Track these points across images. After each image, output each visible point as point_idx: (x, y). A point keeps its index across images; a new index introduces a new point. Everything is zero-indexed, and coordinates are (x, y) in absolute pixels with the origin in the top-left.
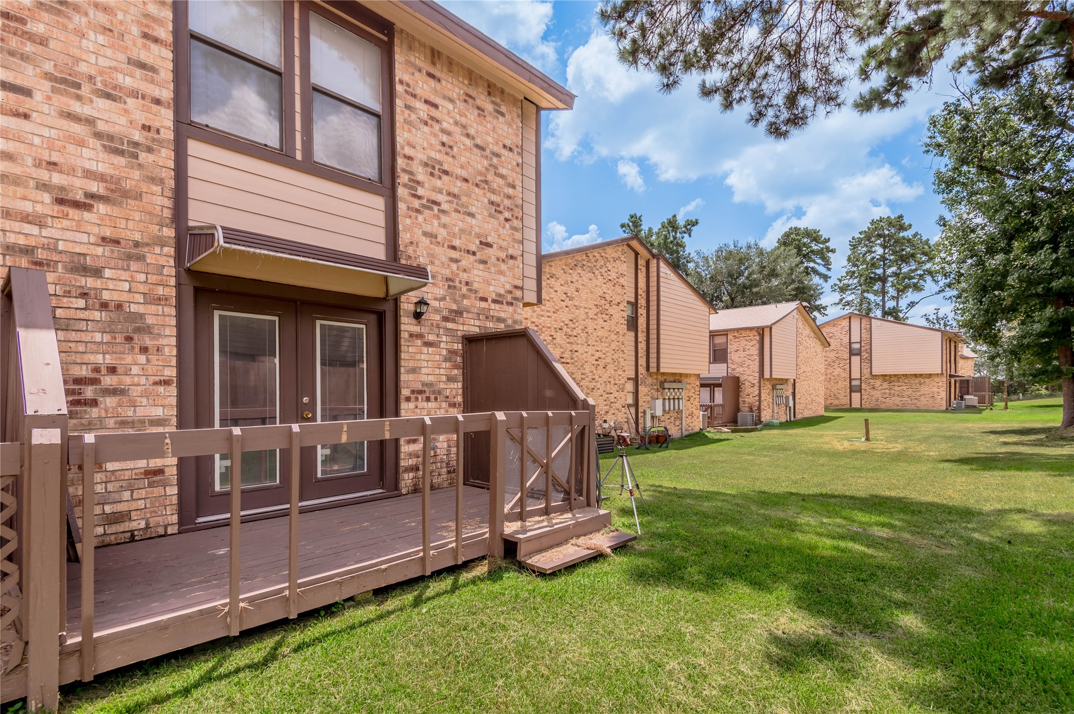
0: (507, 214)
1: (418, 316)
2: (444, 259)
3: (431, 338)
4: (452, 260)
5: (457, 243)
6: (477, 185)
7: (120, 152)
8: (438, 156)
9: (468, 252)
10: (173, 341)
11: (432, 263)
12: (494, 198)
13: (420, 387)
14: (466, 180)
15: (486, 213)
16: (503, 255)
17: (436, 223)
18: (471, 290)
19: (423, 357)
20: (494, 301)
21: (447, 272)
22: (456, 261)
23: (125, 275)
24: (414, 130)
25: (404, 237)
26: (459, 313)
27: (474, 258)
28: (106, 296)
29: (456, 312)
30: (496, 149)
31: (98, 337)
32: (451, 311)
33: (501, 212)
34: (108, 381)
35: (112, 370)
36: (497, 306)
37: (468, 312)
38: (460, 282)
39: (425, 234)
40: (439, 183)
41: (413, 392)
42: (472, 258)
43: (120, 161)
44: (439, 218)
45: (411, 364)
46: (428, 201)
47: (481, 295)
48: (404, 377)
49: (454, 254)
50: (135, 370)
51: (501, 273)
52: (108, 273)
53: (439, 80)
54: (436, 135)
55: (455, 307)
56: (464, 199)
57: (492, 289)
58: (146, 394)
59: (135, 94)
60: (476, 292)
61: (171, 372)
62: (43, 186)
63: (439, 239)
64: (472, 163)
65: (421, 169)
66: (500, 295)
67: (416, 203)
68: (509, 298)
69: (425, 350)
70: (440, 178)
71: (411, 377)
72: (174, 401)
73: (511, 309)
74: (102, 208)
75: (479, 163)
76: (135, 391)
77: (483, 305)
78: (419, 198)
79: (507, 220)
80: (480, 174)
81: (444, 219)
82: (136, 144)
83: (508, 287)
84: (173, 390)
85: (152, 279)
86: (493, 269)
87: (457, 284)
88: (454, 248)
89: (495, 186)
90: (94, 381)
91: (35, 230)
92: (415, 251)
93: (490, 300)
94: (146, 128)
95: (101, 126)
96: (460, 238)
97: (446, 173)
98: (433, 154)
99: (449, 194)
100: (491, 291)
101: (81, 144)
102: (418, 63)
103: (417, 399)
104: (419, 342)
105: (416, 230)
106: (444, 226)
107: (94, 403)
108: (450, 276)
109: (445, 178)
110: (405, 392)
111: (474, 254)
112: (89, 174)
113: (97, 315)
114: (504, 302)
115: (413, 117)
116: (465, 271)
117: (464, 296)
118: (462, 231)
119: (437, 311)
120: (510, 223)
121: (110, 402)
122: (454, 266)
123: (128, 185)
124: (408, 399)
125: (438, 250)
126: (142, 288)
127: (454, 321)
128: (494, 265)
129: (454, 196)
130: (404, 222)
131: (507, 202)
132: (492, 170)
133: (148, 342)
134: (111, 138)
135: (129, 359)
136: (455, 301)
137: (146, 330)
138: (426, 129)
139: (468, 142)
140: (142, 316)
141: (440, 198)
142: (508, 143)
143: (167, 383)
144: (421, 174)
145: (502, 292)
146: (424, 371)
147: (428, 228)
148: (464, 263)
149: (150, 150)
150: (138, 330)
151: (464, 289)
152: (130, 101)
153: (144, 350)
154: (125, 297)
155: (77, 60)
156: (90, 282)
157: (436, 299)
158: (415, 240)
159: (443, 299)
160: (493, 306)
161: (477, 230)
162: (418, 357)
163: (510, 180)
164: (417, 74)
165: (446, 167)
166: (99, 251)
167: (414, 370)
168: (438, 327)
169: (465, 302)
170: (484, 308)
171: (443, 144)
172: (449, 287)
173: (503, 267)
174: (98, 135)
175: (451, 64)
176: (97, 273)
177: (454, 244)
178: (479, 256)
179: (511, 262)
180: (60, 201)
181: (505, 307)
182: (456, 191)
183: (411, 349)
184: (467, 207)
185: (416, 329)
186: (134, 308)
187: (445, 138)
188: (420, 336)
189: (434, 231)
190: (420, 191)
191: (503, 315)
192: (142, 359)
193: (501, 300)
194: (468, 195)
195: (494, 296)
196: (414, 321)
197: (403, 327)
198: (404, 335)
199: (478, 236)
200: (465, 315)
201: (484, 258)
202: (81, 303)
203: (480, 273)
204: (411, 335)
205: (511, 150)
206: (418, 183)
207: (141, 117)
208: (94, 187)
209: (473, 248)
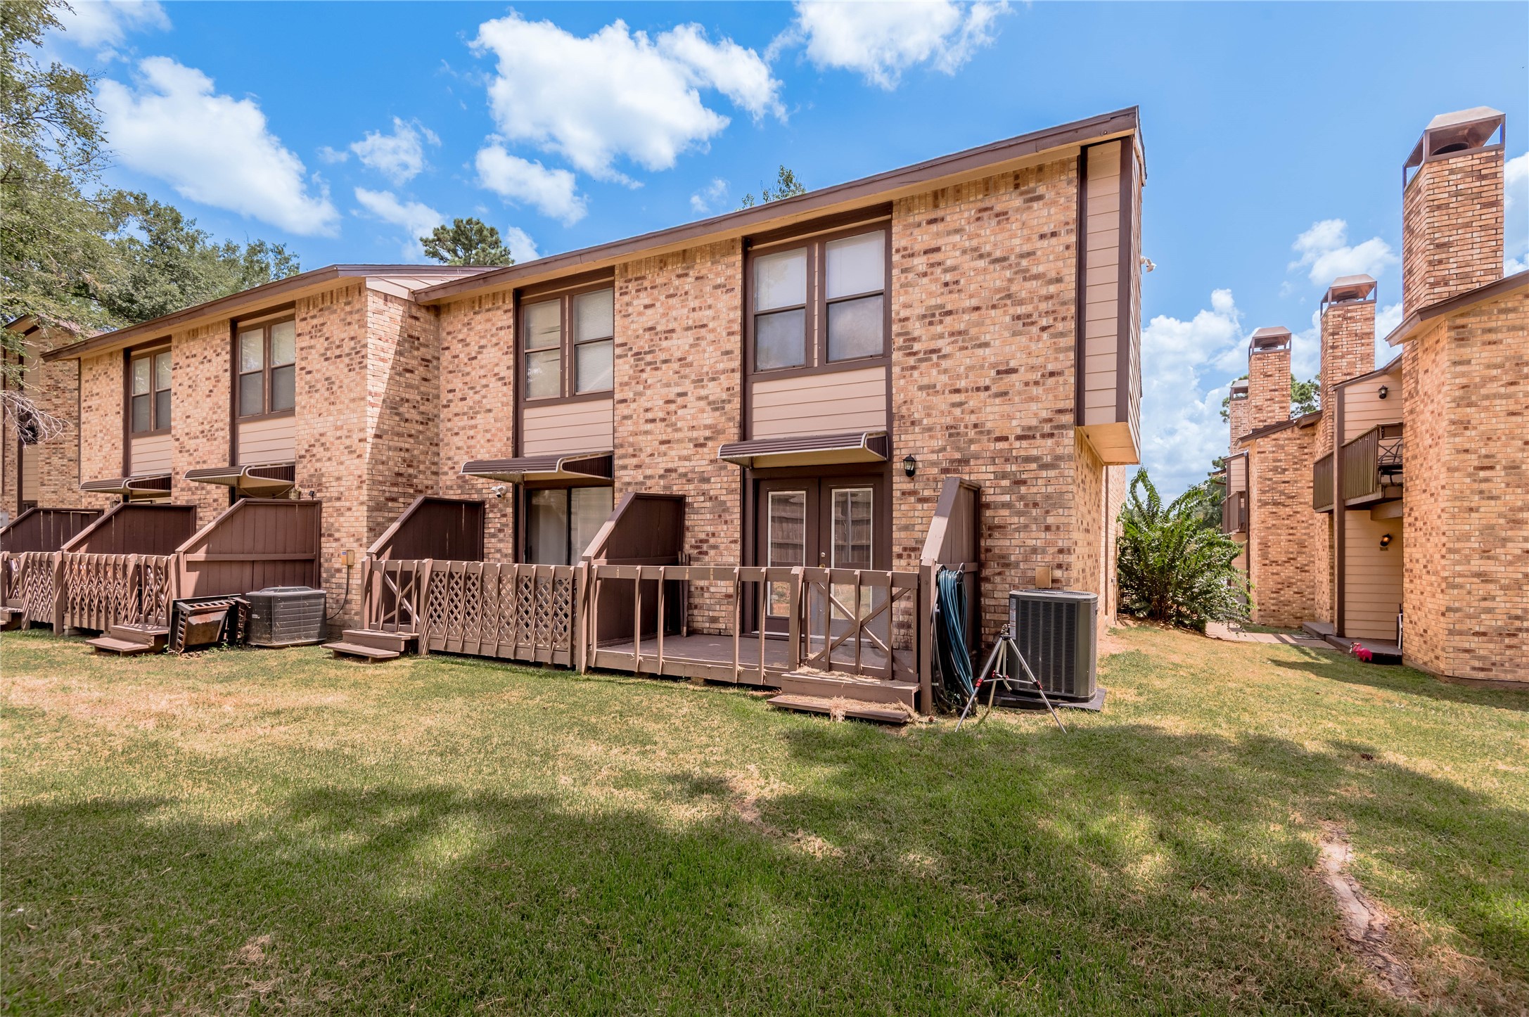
0: (1044, 322)
1: (910, 474)
2: (944, 407)
3: (927, 493)
4: (954, 405)
5: (962, 384)
6: (994, 307)
7: (716, 409)
8: (939, 301)
9: (978, 389)
10: (738, 516)
11: (929, 415)
12: (1020, 310)
13: (914, 545)
14: (977, 309)
15: (1006, 334)
16: (1037, 376)
17: (934, 372)
18: (981, 432)
19: (917, 514)
20: (1019, 438)
21: (949, 420)
22: (960, 404)
23: (718, 479)
24: (910, 289)
25: (898, 398)
26: (965, 461)
27: (987, 393)
28: (712, 493)
29: (959, 461)
30: (1027, 248)
31: (708, 516)
32: (952, 461)
33: (1033, 323)
34: (712, 541)
35: (713, 535)
36: (1025, 443)
37: (977, 458)
38: (966, 427)
39: (921, 388)
40: (939, 329)
41: (905, 549)
42: (983, 395)
43: (718, 413)
44: (938, 365)
45: (904, 521)
46: (925, 353)
47: (998, 434)
48: (896, 535)
49: (957, 398)
50: (722, 534)
51: (1032, 399)
52: (713, 480)
53: (942, 220)
54: (936, 280)
55: (958, 456)
56: (973, 331)
57: (1014, 423)
58: (727, 549)
59: (724, 372)
60: (989, 432)
61: (737, 535)
62: (690, 440)
63: (938, 388)
64: (985, 285)
65: (917, 325)
66: (1030, 428)
67: (911, 361)
68: (1047, 428)
69: (919, 506)
70: (941, 322)
71: (903, 534)
72: (738, 553)
73: (1049, 442)
74: (710, 444)
75: (997, 278)
76: (722, 547)
77: (1000, 445)
78: (915, 354)
79: (1043, 329)
80: (998, 290)
81: (945, 364)
82: (723, 401)
83: (1044, 414)
84: (738, 547)
85: (730, 479)
86: (1017, 399)
87: (962, 429)
88: (957, 391)
89: (1024, 294)
90: (707, 541)
91: (687, 463)
92: (909, 409)
93: (1012, 438)
94: (728, 389)
95: (711, 398)
96: (967, 377)
97: (950, 313)
98: (933, 302)
99: (952, 334)
100: (1015, 427)
101: (703, 411)
102: (917, 219)
103: (909, 556)
104: (912, 499)
105: (910, 388)
106: (945, 371)
107: (706, 553)
108: (952, 423)
109: (948, 319)
110: (896, 549)
111: (987, 388)
112: (707, 427)
113: (708, 504)
114: (1038, 435)
115: (911, 276)
116: (972, 412)
117: (971, 441)
118: (970, 368)
119: (934, 464)
120: (1051, 330)
121: (712, 552)
122: (957, 411)
123: (719, 427)
124: (900, 556)
125: (935, 399)
126: (725, 486)
127: (956, 471)
128: (1019, 393)
129: (960, 333)
130: (898, 383)
131: (1043, 306)
132: (1020, 277)
133: (728, 518)
134: (714, 402)
135: (720, 528)
136: (958, 449)
137: (726, 510)
138: (925, 280)
139: (981, 263)
140: (725, 502)
141: (939, 343)
142: (1047, 229)
143: (735, 542)
144: (917, 328)
145: (1034, 422)
146: (917, 527)
147: (925, 381)
148: (972, 404)
149: (729, 402)
150: (724, 511)
151: (972, 434)
152: (722, 377)
153: (726, 522)
154: (718, 492)
155: (702, 366)
156: (706, 486)
157: (933, 452)
158: (908, 399)
159: (943, 449)
160: (1017, 444)
161: (993, 359)
162: (911, 514)
163: (1053, 275)
164: (916, 231)
165: (949, 308)
166: (710, 468)
167: (906, 528)
168: (936, 480)
169: (973, 447)
170: (1001, 450)
171: (946, 284)
172: (951, 435)
173: (1035, 391)
174: (709, 404)
175: (959, 192)
176: (707, 480)
177: (958, 387)
178: (994, 389)
179: (1051, 381)
180: (696, 446)
181: (1039, 441)
182: (962, 327)
183: (903, 507)
184: (978, 338)
185: (909, 486)
186: (723, 498)
187: (948, 277)
188: (913, 493)
189: (933, 381)
190: (917, 347)
191: (1034, 452)
192: (725, 527)
193: (1031, 433)
194: (980, 324)
195: (1019, 432)
196: (907, 479)
197: (895, 487)
198: (897, 494)
199: (992, 366)
200: (972, 462)
201: (1003, 389)
202: (702, 499)
203: (996, 409)
204: (904, 493)
205: (1054, 234)
206: (914, 339)
207: (726, 385)
208: (708, 433)
209: (988, 382)
